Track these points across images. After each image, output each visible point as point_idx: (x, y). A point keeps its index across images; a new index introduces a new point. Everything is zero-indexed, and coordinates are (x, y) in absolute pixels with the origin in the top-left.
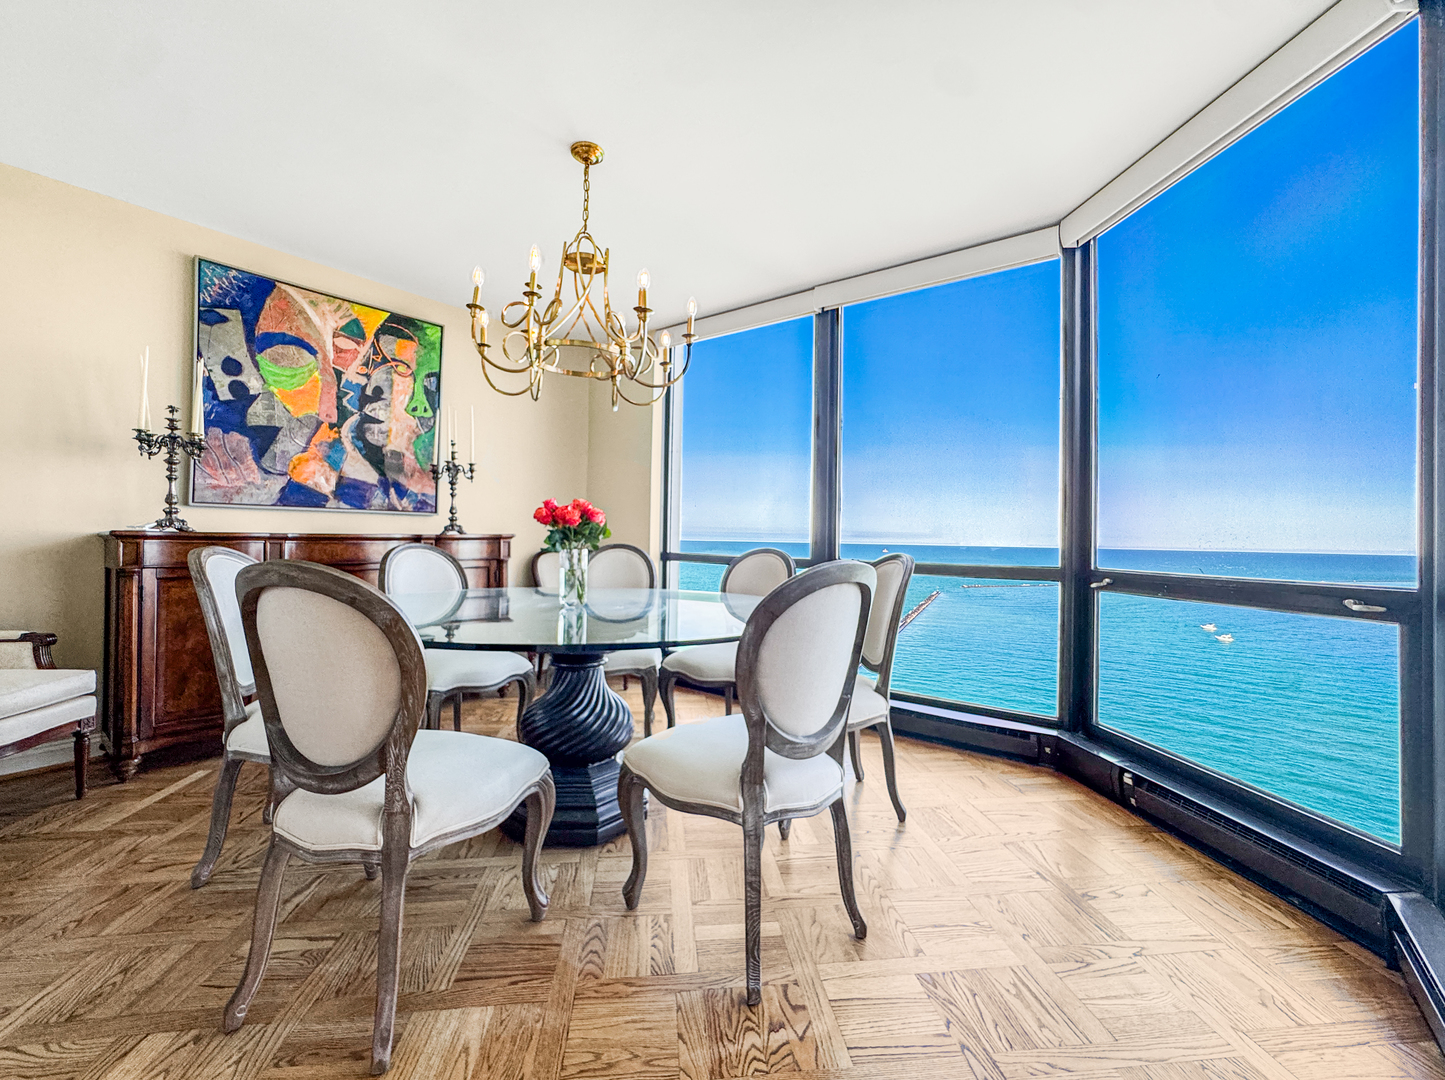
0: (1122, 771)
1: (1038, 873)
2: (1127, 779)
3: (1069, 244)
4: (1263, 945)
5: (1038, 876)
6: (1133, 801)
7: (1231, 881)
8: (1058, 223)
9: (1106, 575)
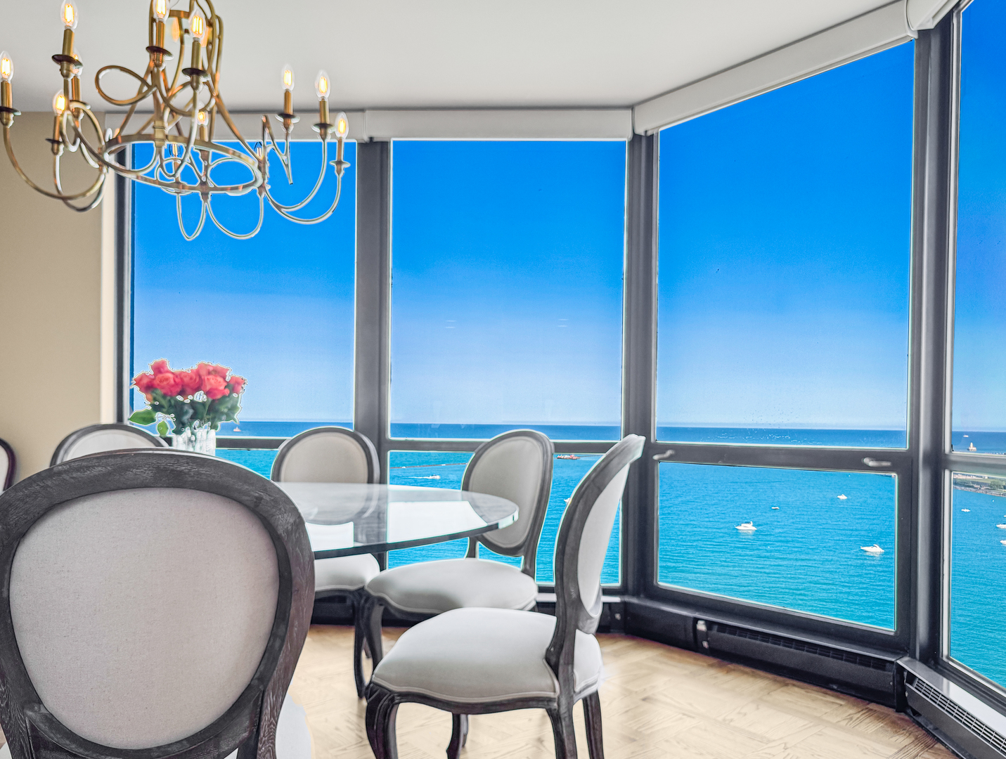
0: (696, 620)
1: (684, 714)
2: (701, 626)
3: (640, 131)
4: (839, 719)
5: (684, 717)
6: (705, 644)
7: (794, 685)
8: (631, 107)
9: (666, 447)
